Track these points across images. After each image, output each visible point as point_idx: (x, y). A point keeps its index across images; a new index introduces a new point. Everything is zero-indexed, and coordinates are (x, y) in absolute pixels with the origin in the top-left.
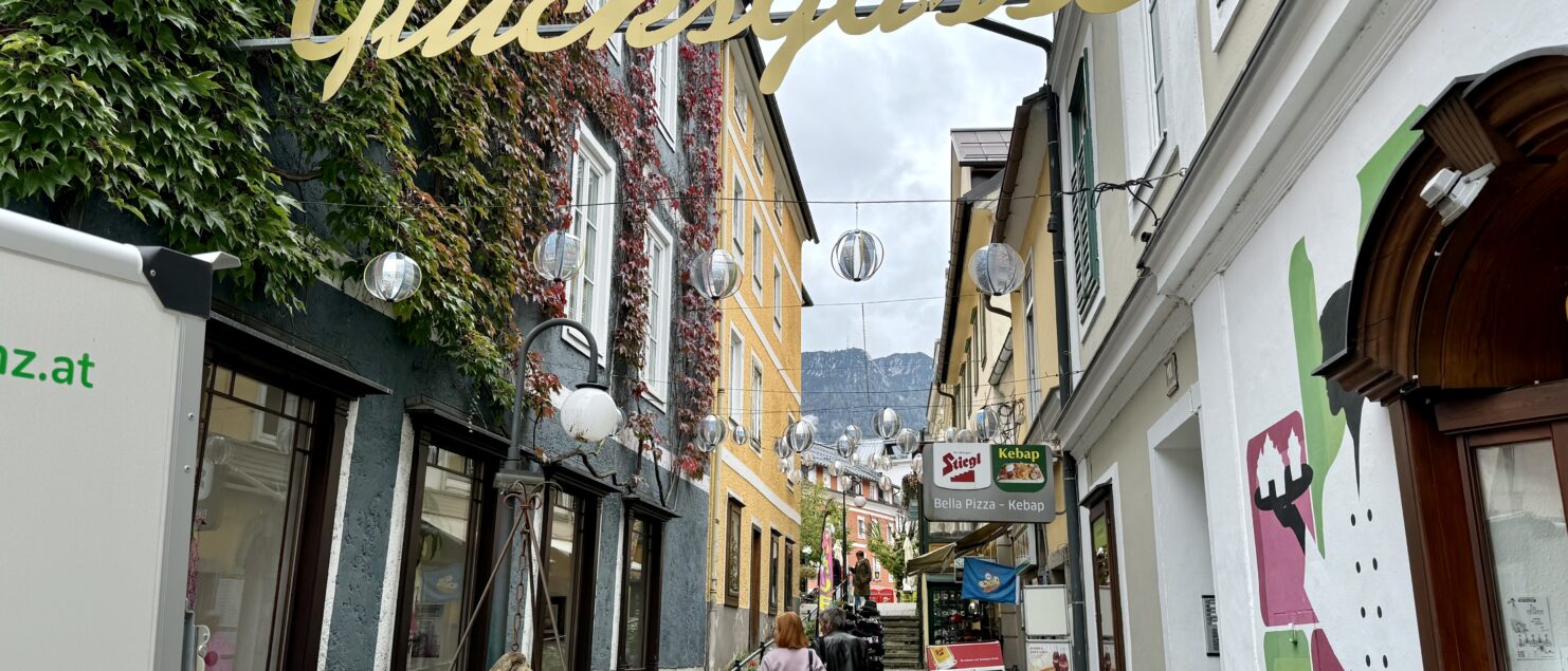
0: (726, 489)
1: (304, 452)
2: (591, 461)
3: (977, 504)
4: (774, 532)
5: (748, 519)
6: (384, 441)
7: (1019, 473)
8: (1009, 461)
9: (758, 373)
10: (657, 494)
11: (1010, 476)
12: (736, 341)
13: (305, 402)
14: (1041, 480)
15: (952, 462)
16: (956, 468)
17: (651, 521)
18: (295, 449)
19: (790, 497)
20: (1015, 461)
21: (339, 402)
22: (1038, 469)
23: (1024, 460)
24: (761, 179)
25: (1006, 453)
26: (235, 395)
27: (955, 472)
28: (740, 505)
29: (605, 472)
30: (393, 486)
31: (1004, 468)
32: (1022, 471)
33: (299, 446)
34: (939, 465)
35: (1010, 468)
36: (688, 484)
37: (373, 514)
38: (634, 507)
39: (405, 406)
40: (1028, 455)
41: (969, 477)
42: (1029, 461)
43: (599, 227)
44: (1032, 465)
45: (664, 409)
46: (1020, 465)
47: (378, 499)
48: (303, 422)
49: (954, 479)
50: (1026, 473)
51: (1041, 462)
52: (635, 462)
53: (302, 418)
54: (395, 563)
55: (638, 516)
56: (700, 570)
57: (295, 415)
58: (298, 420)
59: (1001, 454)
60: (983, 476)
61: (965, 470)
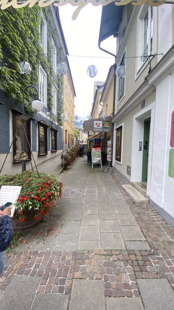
0: (65, 129)
2: (45, 122)
4: (71, 135)
5: (68, 133)
7: (106, 126)
9: (69, 114)
10: (56, 128)
11: (104, 126)
12: (66, 109)
14: (109, 127)
17: (55, 132)
19: (73, 131)
20: (105, 124)
24: (69, 85)
27: (97, 125)
28: (67, 131)
29: (48, 124)
34: (95, 124)
35: (105, 125)
36: (60, 127)
38: (52, 130)
39: (10, 108)
41: (99, 126)
45: (56, 116)
49: (97, 126)
51: (109, 124)
52: (52, 123)
55: (53, 131)
56: (62, 138)
59: (104, 123)
60: (101, 126)
61: (98, 125)
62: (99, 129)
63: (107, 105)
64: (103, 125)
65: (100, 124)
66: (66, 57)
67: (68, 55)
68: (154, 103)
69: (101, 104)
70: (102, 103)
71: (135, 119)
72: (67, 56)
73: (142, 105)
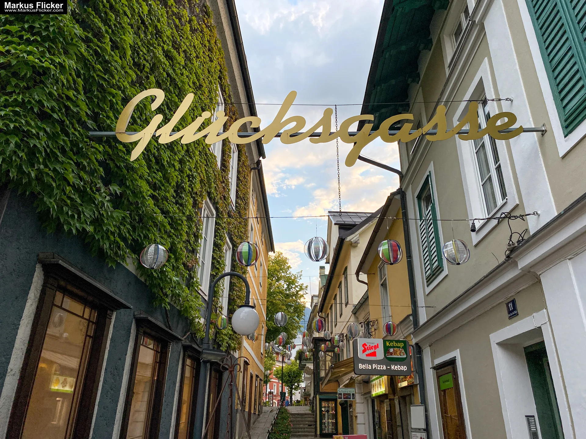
1: (90, 337)
3: (378, 367)
4: (257, 376)
5: (250, 369)
6: (124, 332)
7: (395, 353)
8: (391, 347)
11: (391, 354)
13: (93, 311)
14: (405, 356)
15: (366, 347)
16: (368, 350)
18: (87, 335)
19: (261, 360)
20: (394, 347)
21: (109, 312)
22: (403, 351)
23: (397, 347)
24: (258, 225)
25: (389, 343)
26: (63, 306)
27: (368, 352)
28: (248, 364)
30: (126, 355)
31: (389, 350)
32: (397, 352)
33: (89, 334)
34: (361, 348)
35: (391, 350)
37: (116, 369)
39: (134, 316)
40: (399, 345)
41: (374, 354)
42: (399, 347)
43: (208, 239)
44: (401, 349)
46: (396, 349)
47: (119, 361)
48: (91, 322)
49: (367, 355)
50: (398, 353)
51: (405, 348)
53: (91, 320)
54: (124, 394)
57: (88, 318)
58: (89, 321)
59: (388, 344)
60: (380, 354)
61: (372, 351)
62: (374, 366)
63: (384, 285)
64: (386, 350)
65: (376, 347)
66: (259, 162)
67: (264, 157)
68: (546, 313)
69: (360, 279)
70: (363, 277)
71: (496, 346)
72: (261, 159)
73: (510, 312)
